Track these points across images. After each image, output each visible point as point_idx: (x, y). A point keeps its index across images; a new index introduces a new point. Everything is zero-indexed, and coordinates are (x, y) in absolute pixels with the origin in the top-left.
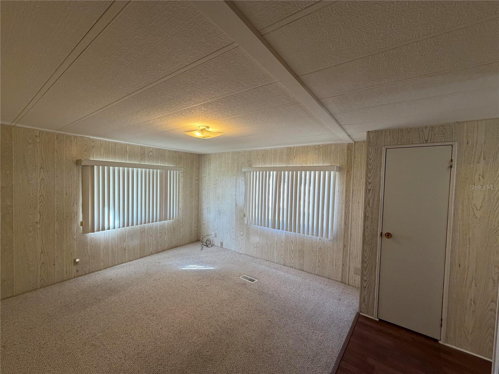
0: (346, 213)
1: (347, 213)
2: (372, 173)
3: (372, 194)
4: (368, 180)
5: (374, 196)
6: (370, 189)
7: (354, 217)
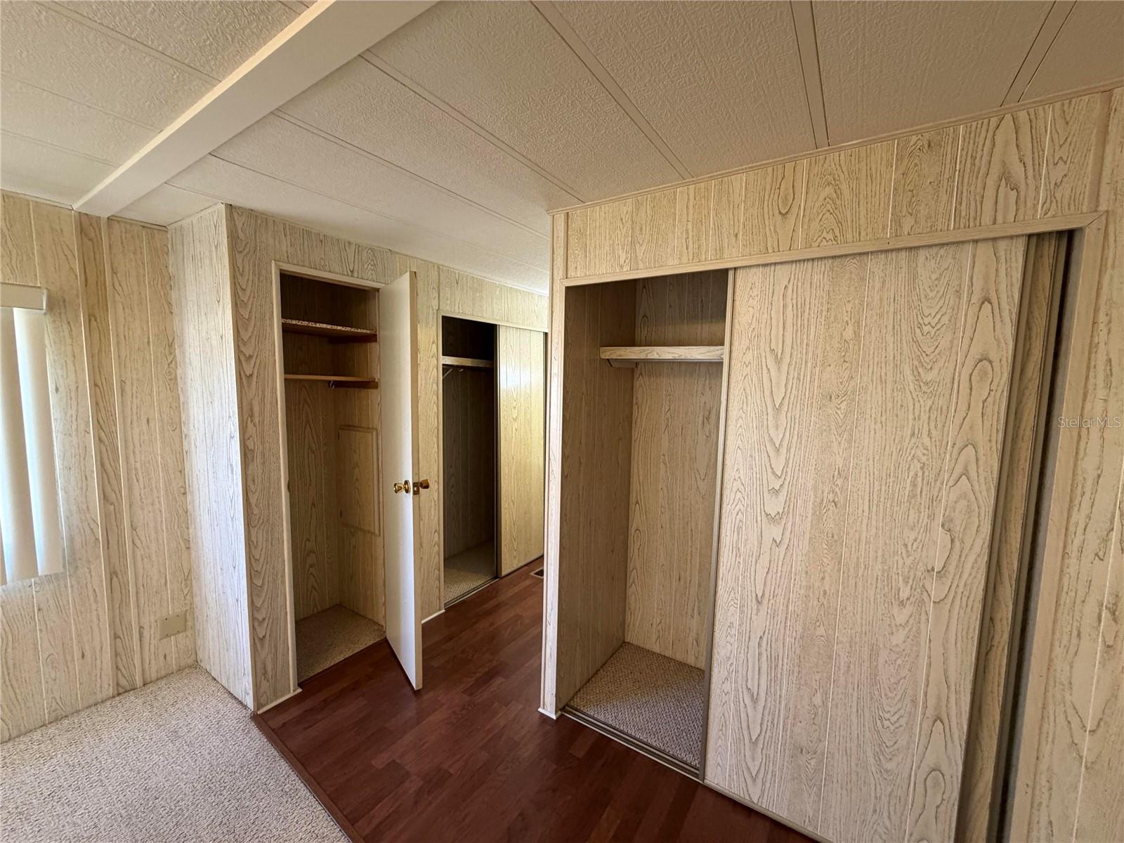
0: (102, 465)
1: (106, 462)
2: (250, 329)
3: (257, 389)
4: (242, 348)
5: (263, 392)
6: (251, 375)
7: (136, 469)
